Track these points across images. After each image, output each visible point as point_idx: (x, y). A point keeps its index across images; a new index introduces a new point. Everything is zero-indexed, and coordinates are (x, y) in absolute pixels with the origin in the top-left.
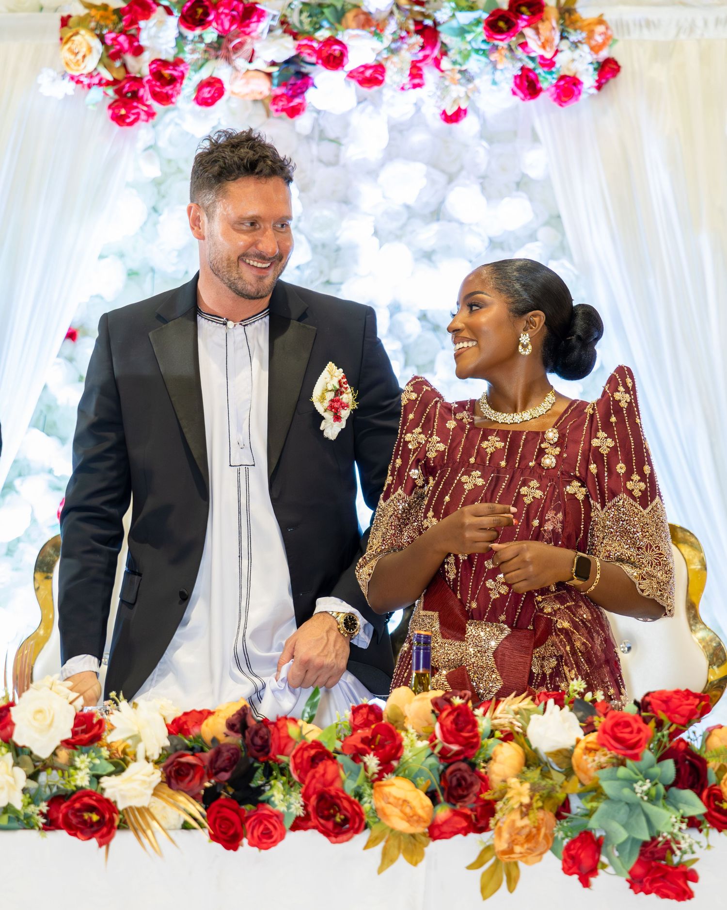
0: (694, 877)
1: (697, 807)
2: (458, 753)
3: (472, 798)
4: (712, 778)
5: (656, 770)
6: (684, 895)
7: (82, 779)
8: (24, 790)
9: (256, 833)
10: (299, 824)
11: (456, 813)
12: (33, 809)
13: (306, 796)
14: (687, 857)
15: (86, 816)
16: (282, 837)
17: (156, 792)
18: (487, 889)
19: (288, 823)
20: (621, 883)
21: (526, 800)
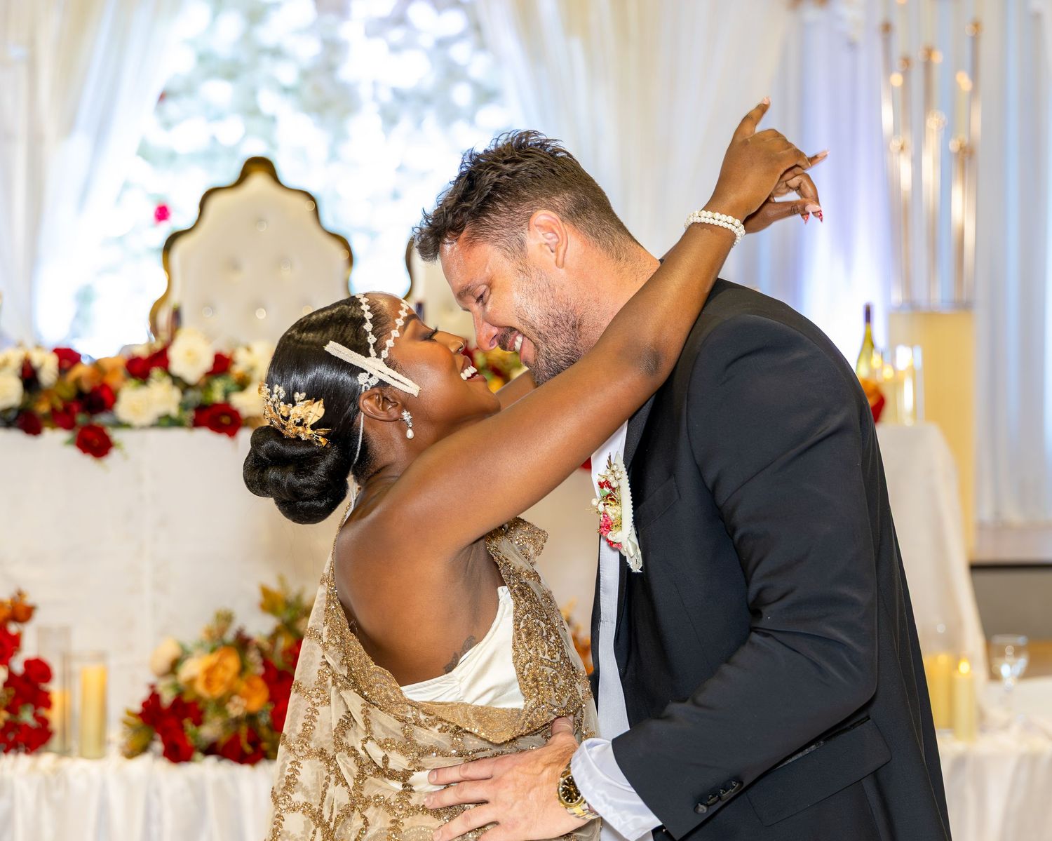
7: (218, 395)
8: (179, 403)
12: (185, 415)
15: (220, 419)
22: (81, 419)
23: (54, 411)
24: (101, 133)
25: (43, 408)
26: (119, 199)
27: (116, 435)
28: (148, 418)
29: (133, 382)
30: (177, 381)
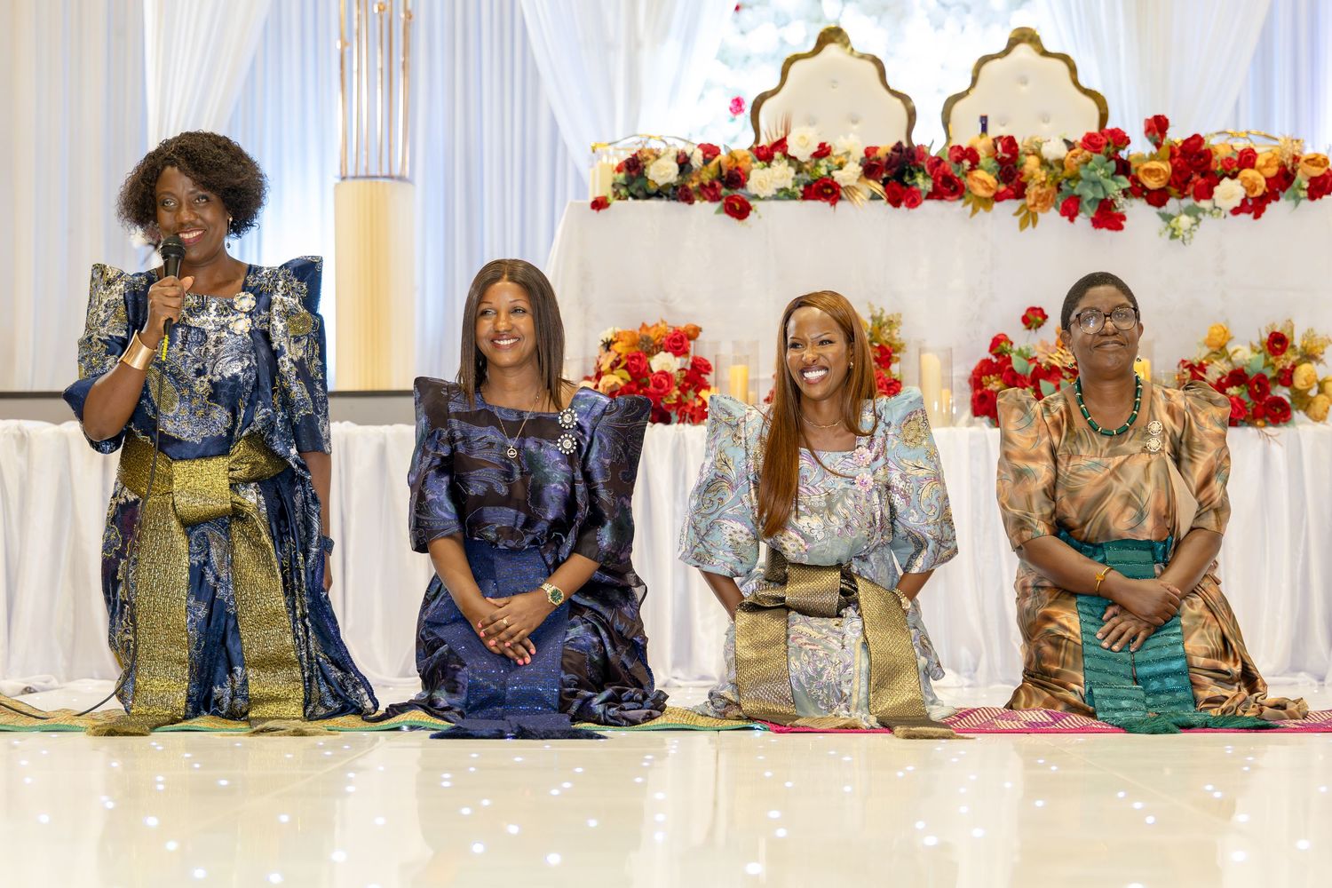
0: (1123, 218)
1: (1126, 184)
2: (1009, 159)
3: (1015, 181)
4: (1133, 172)
5: (1107, 165)
6: (1120, 228)
7: (823, 171)
8: (793, 179)
9: (909, 201)
10: (930, 196)
11: (1008, 188)
12: (796, 189)
13: (935, 179)
14: (1120, 210)
15: (825, 190)
16: (921, 202)
17: (858, 180)
18: (1023, 225)
19: (924, 195)
20: (1088, 223)
21: (1043, 179)
22: (724, 191)
23: (702, 186)
24: (688, 39)
25: (693, 185)
26: (702, 96)
27: (752, 203)
28: (770, 192)
29: (759, 164)
30: (792, 160)
